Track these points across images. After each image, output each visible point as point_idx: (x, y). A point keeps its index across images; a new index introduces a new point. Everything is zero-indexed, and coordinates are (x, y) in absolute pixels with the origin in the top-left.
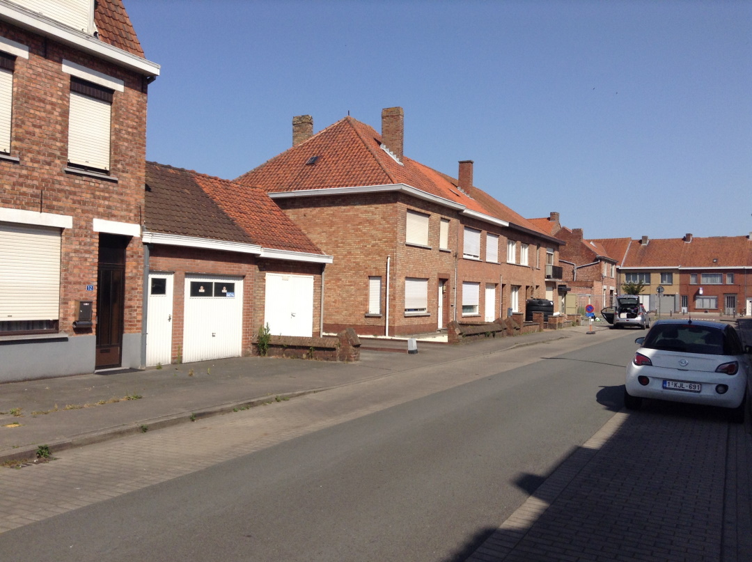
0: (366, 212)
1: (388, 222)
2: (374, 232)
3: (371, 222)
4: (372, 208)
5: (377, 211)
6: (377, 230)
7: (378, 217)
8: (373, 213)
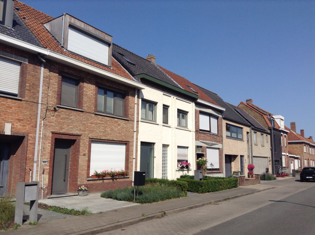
0: (295, 146)
1: (301, 148)
2: (297, 150)
3: (297, 148)
4: (297, 145)
5: (298, 146)
6: (298, 149)
7: (298, 147)
8: (297, 146)
